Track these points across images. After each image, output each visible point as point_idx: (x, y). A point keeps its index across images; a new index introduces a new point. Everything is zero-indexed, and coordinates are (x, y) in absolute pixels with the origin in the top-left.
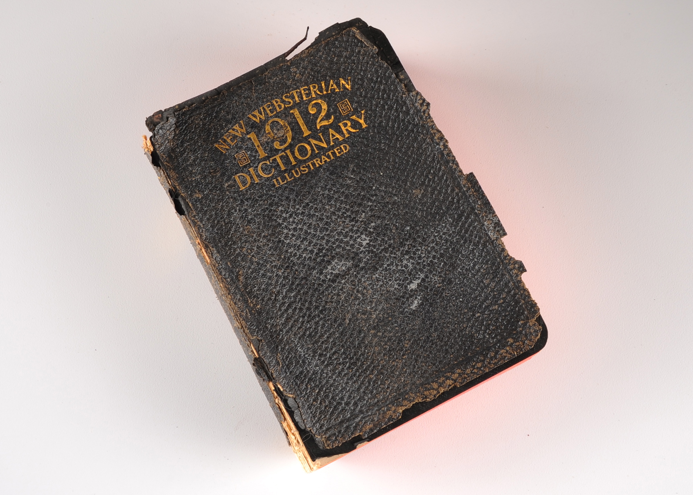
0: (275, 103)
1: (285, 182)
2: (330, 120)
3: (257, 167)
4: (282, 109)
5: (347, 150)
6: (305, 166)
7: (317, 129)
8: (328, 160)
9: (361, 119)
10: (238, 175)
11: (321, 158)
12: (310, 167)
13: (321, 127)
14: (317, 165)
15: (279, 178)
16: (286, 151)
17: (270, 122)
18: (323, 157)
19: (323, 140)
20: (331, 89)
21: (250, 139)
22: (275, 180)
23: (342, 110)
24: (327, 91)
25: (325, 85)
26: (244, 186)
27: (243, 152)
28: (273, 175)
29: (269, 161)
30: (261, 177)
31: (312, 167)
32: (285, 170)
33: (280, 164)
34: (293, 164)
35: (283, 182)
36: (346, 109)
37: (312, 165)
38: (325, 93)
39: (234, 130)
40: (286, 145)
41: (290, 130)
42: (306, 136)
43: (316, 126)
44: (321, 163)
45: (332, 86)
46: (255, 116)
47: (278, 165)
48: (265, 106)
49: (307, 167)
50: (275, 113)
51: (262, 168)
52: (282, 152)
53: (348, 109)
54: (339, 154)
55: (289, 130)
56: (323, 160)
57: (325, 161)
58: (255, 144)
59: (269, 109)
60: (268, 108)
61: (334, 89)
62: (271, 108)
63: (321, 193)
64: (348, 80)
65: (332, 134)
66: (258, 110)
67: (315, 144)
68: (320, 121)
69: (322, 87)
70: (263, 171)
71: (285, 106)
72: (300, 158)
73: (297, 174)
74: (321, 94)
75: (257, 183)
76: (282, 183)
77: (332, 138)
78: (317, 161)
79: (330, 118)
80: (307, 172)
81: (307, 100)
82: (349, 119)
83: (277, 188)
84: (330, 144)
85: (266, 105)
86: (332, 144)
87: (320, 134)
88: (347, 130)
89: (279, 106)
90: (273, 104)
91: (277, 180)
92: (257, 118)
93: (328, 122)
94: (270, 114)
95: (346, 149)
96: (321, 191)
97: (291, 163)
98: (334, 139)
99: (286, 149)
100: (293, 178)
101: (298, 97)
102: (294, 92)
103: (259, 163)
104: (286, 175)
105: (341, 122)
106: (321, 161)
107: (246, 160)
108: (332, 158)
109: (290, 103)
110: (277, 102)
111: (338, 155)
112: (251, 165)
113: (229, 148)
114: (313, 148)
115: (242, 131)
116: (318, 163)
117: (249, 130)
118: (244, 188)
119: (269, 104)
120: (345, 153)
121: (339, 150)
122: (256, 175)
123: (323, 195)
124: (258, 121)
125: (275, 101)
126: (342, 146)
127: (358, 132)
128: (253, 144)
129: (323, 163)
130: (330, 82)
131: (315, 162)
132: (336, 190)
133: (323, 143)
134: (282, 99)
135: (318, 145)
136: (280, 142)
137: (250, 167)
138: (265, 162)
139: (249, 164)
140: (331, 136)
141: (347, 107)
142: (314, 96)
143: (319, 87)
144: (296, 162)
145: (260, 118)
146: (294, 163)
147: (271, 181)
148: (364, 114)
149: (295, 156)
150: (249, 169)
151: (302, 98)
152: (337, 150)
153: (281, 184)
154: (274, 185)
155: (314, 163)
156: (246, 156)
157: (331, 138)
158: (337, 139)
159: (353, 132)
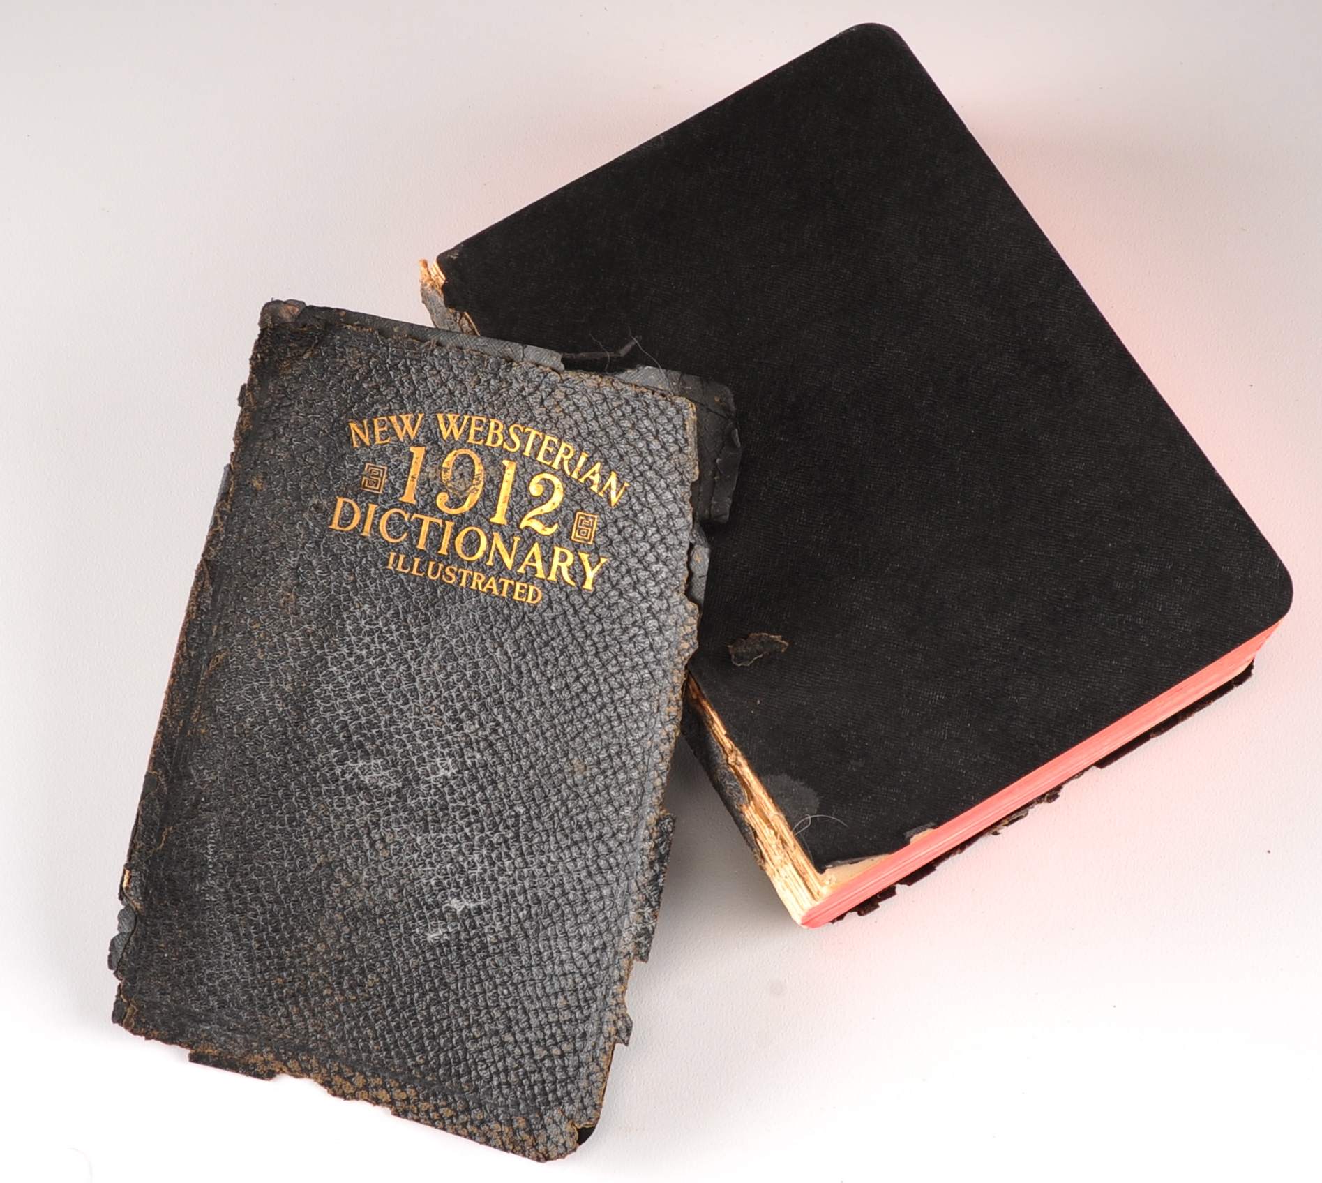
0: (492, 425)
1: (406, 571)
2: (547, 529)
3: (385, 511)
4: (495, 446)
5: (535, 602)
6: (455, 569)
7: (518, 525)
8: (496, 592)
9: (593, 568)
10: (346, 500)
11: (488, 579)
12: (461, 578)
13: (527, 527)
14: (473, 587)
15: (402, 557)
16: (447, 522)
17: (462, 451)
18: (492, 580)
19: (513, 553)
20: (588, 479)
21: (411, 455)
22: (393, 555)
23: (577, 528)
24: (580, 476)
25: (585, 464)
26: (340, 526)
27: (384, 470)
28: (398, 544)
29: (411, 517)
30: (378, 531)
31: (464, 580)
32: (421, 550)
33: (422, 534)
34: (440, 552)
35: (403, 568)
36: (584, 533)
37: (467, 578)
38: (575, 475)
39: (399, 419)
40: (454, 512)
41: (479, 493)
42: (494, 523)
43: (521, 520)
44: (483, 588)
45: (594, 474)
46: (447, 423)
47: (418, 535)
48: (474, 419)
49: (456, 574)
50: (481, 443)
51: (390, 518)
52: (440, 518)
53: (587, 536)
54: (519, 596)
55: (477, 490)
56: (487, 586)
57: (490, 590)
58: (411, 473)
59: (478, 429)
60: (476, 426)
61: (592, 483)
62: (481, 429)
63: (443, 636)
64: (622, 485)
65: (533, 555)
66: (459, 418)
67: (497, 550)
68: (533, 517)
69: (576, 462)
70: (388, 525)
71: (503, 444)
72: (459, 551)
73: (434, 573)
74: (568, 473)
75: (364, 537)
76: (399, 569)
77: (529, 561)
78: (479, 578)
79: (551, 526)
80: (451, 582)
81: (540, 463)
82: (575, 552)
83: (387, 569)
84: (518, 568)
85: (478, 418)
86: (521, 570)
87: (517, 539)
88: (559, 568)
89: (495, 436)
90: (489, 426)
91: (397, 558)
92: (447, 429)
93: (543, 529)
94: (471, 440)
95: (534, 599)
96: (447, 633)
97: (439, 549)
98: (530, 566)
99: (450, 517)
100: (422, 575)
101: (533, 446)
102: (534, 433)
103: (392, 507)
104: (417, 560)
105: (560, 547)
106: (484, 584)
107: (376, 486)
108: (504, 594)
109: (514, 444)
110: (497, 428)
111: (516, 597)
112: (380, 499)
113: (368, 444)
114: (489, 553)
115: (410, 431)
116: (477, 585)
117: (421, 439)
118: (338, 528)
119: (482, 422)
120: (529, 604)
121: (523, 591)
122: (373, 524)
123: (445, 641)
124: (446, 435)
125: (496, 423)
126: (532, 588)
127: (571, 586)
128: (409, 468)
129: (485, 590)
130: (595, 464)
131: (475, 578)
132: (468, 651)
133: (510, 556)
134: (508, 428)
135: (499, 554)
136: (450, 499)
137: (375, 502)
138: (402, 512)
139: (377, 495)
140: (529, 556)
141: (588, 530)
142: (556, 465)
143: (573, 458)
144: (448, 551)
145: (452, 433)
146: (443, 551)
147: (386, 551)
148: (601, 567)
149: (454, 543)
150: (370, 505)
151: (536, 455)
152: (522, 588)
153: (397, 569)
154: (386, 563)
155: (472, 579)
156: (382, 479)
157: (527, 560)
158: (535, 569)
159: (565, 582)
